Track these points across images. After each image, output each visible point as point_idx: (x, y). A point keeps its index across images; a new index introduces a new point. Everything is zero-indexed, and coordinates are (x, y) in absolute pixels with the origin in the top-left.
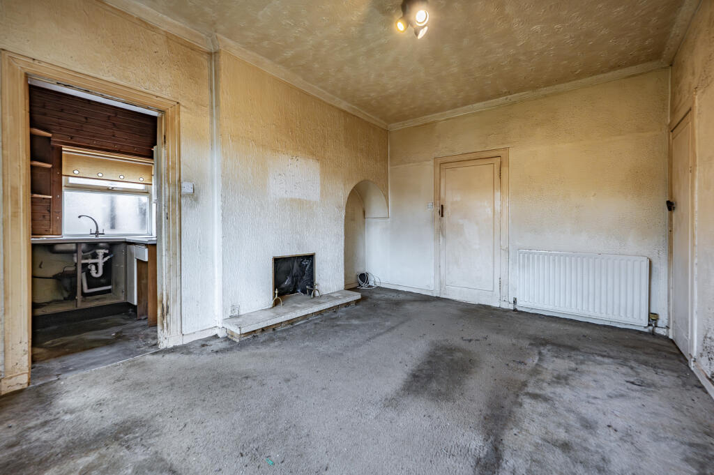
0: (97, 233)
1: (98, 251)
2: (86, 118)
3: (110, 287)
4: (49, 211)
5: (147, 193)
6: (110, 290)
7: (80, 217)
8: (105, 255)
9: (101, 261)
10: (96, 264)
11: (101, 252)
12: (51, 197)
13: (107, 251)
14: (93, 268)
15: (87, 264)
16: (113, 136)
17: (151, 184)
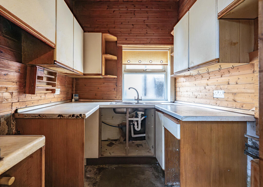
0: (138, 99)
1: (138, 112)
2: (133, 25)
3: (144, 135)
4: (117, 86)
5: (165, 71)
6: (145, 137)
7: (129, 89)
8: (142, 115)
9: (140, 119)
10: (137, 121)
11: (140, 113)
12: (116, 77)
13: (143, 113)
14: (136, 124)
15: (132, 121)
16: (147, 33)
17: (167, 65)
